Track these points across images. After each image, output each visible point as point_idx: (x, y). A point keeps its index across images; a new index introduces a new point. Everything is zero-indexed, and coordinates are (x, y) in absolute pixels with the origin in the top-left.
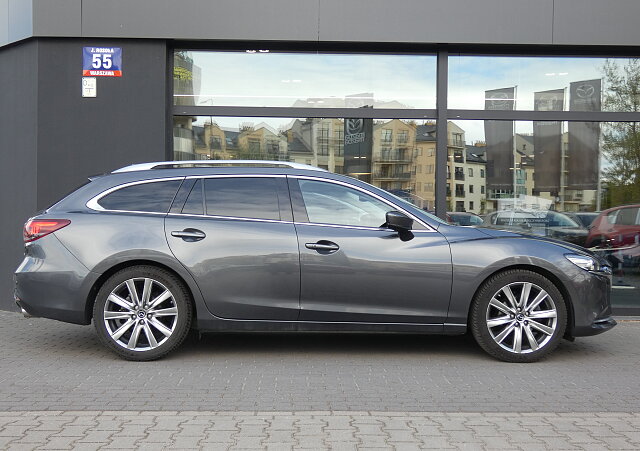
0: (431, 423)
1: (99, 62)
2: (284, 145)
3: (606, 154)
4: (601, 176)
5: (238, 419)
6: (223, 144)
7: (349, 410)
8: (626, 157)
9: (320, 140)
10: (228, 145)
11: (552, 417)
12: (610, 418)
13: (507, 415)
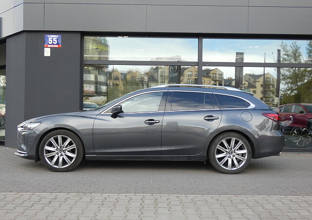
0: (178, 199)
1: (52, 41)
2: (146, 79)
3: (283, 82)
4: (280, 91)
5: (93, 197)
6: (120, 78)
7: (144, 193)
8: (292, 83)
9: (161, 76)
10: (121, 78)
11: (233, 197)
12: (258, 198)
13: (213, 196)
